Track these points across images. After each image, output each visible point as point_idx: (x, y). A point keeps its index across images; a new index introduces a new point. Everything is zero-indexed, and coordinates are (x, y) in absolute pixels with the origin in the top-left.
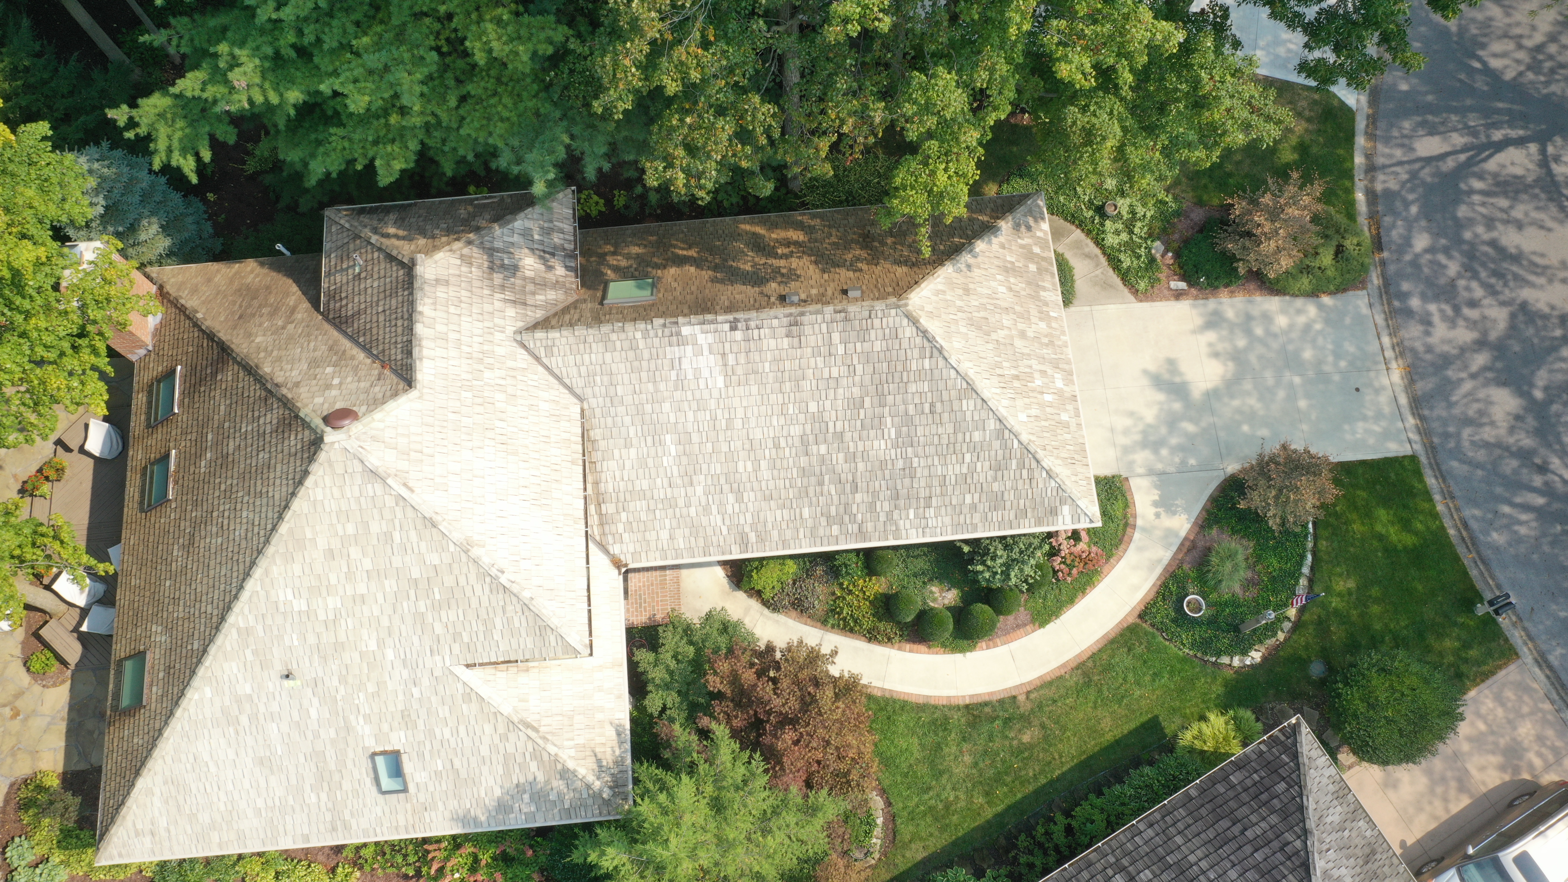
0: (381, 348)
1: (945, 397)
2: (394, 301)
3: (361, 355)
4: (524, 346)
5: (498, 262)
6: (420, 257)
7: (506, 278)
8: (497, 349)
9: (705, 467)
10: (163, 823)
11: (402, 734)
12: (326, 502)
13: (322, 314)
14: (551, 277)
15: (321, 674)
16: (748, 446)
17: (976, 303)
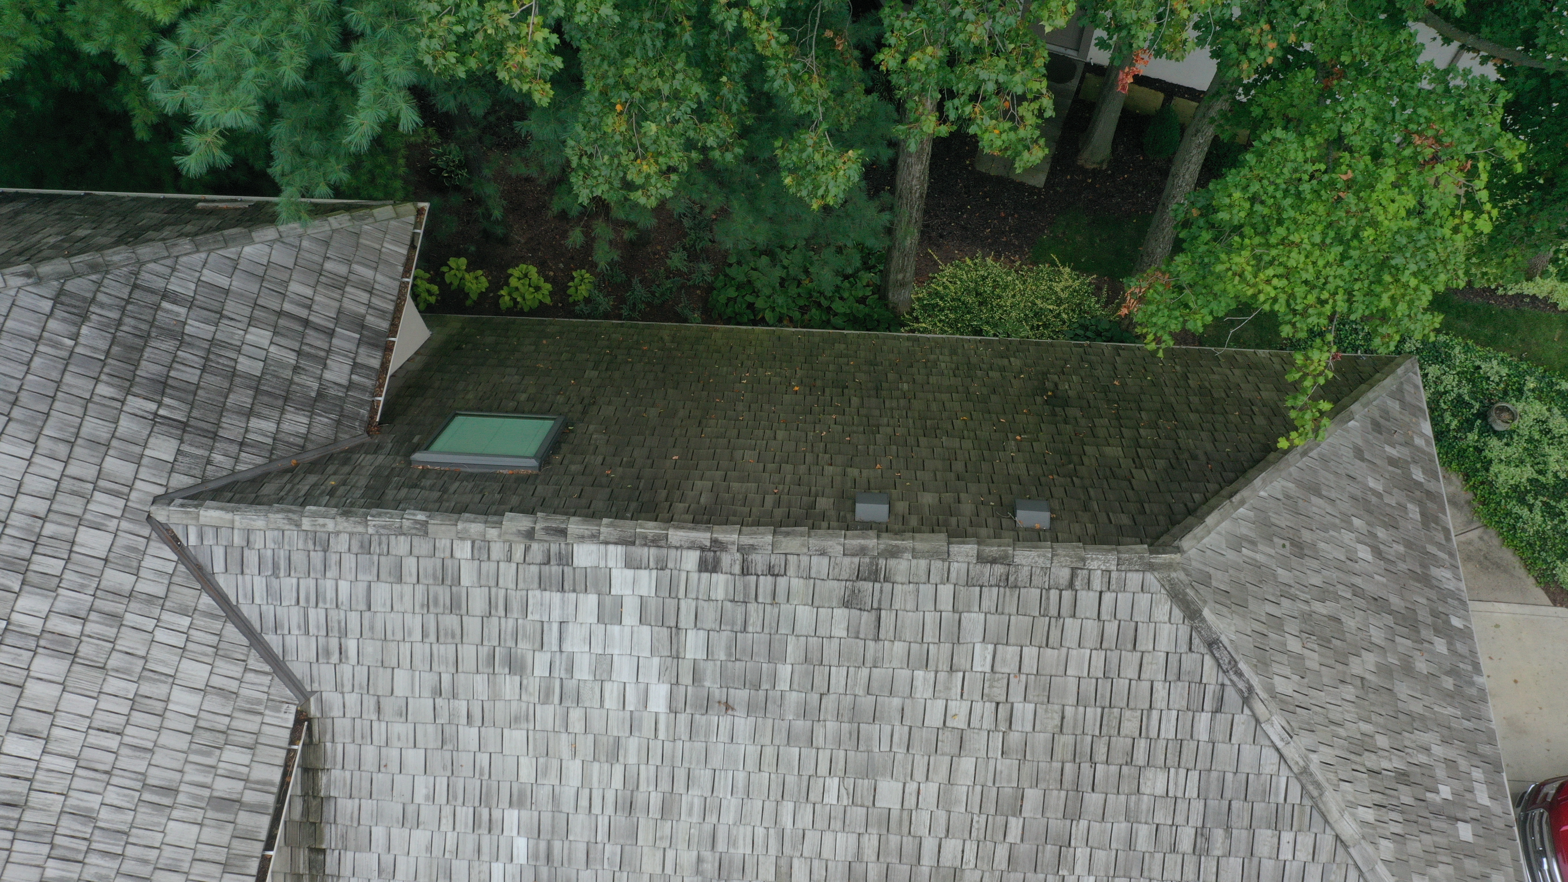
4: (170, 535)
8: (86, 536)
17: (1316, 580)
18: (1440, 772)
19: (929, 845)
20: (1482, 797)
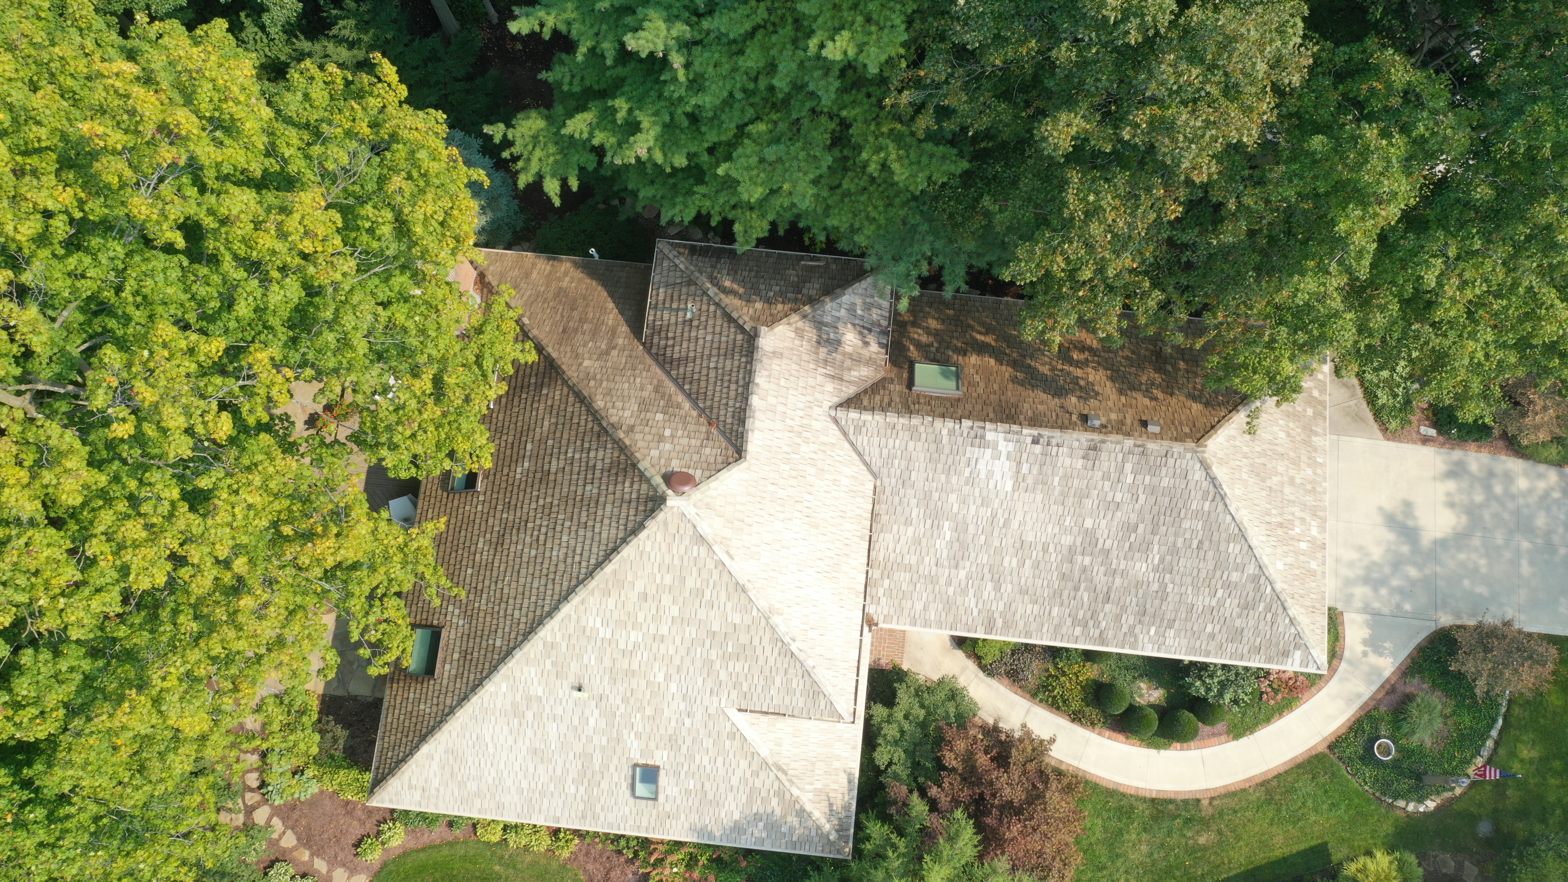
0: (708, 403)
1: (1215, 538)
2: (728, 363)
3: (687, 405)
4: (836, 421)
5: (825, 337)
6: (763, 329)
7: (830, 353)
8: (814, 423)
9: (973, 555)
10: (436, 783)
11: (665, 753)
12: (653, 554)
13: (644, 344)
14: (865, 352)
15: (607, 692)
16: (1018, 545)
17: (1258, 449)
18: (1297, 523)
19: (1101, 541)
20: (1314, 532)
